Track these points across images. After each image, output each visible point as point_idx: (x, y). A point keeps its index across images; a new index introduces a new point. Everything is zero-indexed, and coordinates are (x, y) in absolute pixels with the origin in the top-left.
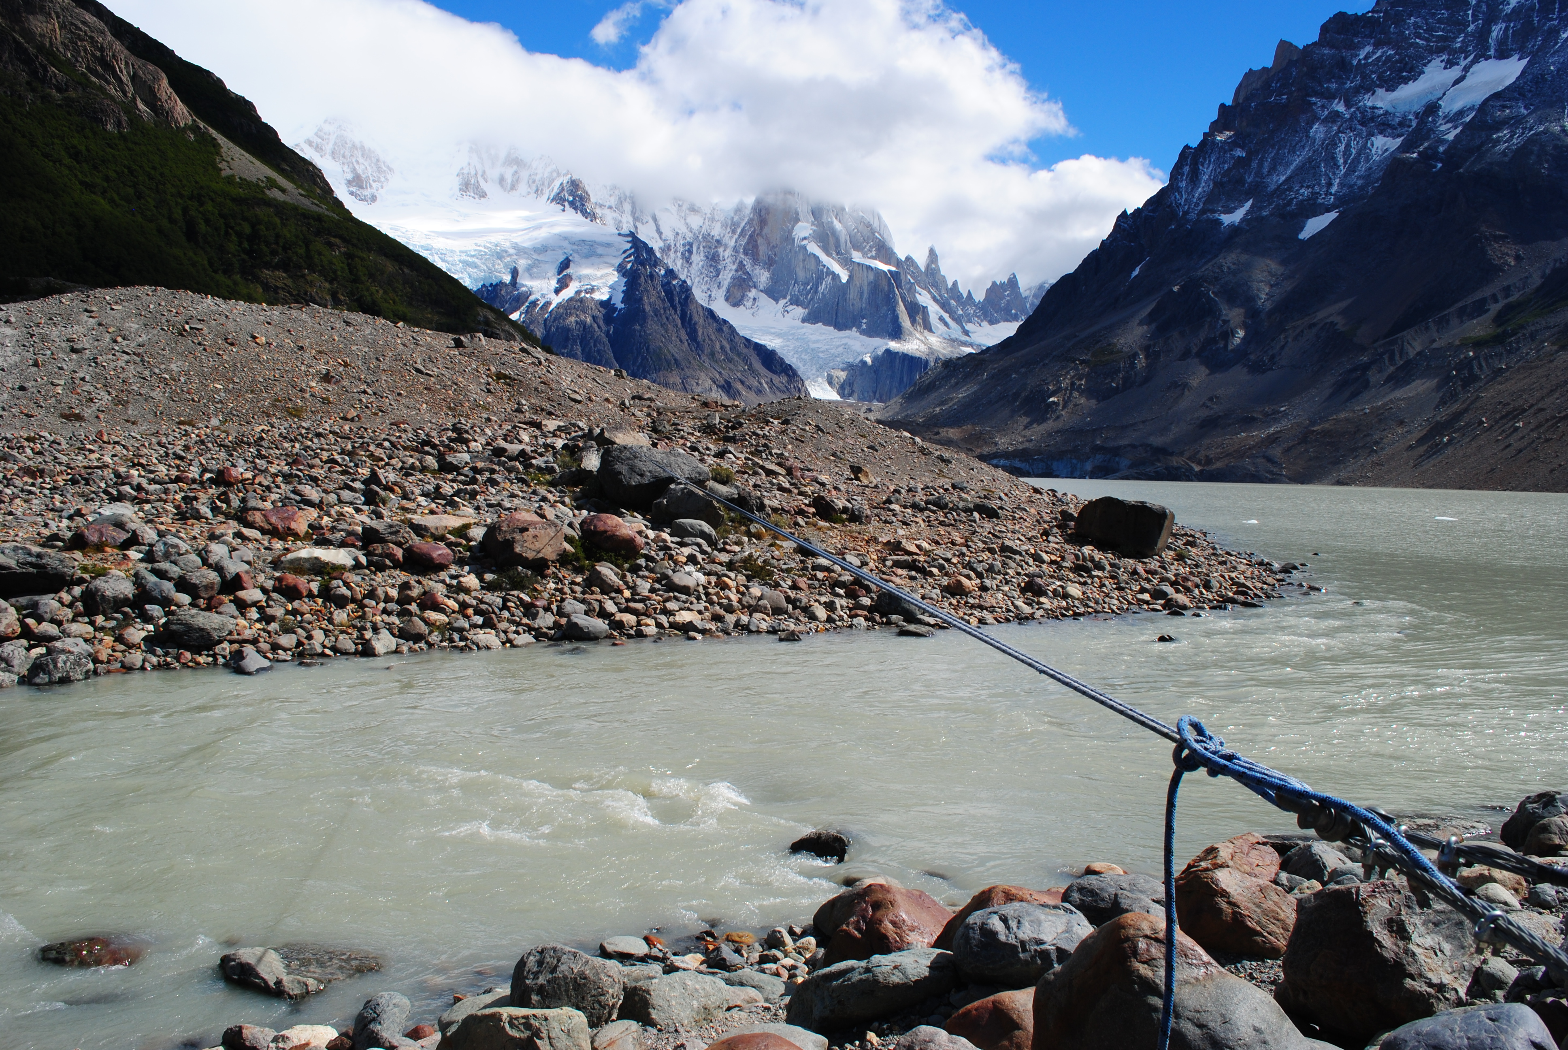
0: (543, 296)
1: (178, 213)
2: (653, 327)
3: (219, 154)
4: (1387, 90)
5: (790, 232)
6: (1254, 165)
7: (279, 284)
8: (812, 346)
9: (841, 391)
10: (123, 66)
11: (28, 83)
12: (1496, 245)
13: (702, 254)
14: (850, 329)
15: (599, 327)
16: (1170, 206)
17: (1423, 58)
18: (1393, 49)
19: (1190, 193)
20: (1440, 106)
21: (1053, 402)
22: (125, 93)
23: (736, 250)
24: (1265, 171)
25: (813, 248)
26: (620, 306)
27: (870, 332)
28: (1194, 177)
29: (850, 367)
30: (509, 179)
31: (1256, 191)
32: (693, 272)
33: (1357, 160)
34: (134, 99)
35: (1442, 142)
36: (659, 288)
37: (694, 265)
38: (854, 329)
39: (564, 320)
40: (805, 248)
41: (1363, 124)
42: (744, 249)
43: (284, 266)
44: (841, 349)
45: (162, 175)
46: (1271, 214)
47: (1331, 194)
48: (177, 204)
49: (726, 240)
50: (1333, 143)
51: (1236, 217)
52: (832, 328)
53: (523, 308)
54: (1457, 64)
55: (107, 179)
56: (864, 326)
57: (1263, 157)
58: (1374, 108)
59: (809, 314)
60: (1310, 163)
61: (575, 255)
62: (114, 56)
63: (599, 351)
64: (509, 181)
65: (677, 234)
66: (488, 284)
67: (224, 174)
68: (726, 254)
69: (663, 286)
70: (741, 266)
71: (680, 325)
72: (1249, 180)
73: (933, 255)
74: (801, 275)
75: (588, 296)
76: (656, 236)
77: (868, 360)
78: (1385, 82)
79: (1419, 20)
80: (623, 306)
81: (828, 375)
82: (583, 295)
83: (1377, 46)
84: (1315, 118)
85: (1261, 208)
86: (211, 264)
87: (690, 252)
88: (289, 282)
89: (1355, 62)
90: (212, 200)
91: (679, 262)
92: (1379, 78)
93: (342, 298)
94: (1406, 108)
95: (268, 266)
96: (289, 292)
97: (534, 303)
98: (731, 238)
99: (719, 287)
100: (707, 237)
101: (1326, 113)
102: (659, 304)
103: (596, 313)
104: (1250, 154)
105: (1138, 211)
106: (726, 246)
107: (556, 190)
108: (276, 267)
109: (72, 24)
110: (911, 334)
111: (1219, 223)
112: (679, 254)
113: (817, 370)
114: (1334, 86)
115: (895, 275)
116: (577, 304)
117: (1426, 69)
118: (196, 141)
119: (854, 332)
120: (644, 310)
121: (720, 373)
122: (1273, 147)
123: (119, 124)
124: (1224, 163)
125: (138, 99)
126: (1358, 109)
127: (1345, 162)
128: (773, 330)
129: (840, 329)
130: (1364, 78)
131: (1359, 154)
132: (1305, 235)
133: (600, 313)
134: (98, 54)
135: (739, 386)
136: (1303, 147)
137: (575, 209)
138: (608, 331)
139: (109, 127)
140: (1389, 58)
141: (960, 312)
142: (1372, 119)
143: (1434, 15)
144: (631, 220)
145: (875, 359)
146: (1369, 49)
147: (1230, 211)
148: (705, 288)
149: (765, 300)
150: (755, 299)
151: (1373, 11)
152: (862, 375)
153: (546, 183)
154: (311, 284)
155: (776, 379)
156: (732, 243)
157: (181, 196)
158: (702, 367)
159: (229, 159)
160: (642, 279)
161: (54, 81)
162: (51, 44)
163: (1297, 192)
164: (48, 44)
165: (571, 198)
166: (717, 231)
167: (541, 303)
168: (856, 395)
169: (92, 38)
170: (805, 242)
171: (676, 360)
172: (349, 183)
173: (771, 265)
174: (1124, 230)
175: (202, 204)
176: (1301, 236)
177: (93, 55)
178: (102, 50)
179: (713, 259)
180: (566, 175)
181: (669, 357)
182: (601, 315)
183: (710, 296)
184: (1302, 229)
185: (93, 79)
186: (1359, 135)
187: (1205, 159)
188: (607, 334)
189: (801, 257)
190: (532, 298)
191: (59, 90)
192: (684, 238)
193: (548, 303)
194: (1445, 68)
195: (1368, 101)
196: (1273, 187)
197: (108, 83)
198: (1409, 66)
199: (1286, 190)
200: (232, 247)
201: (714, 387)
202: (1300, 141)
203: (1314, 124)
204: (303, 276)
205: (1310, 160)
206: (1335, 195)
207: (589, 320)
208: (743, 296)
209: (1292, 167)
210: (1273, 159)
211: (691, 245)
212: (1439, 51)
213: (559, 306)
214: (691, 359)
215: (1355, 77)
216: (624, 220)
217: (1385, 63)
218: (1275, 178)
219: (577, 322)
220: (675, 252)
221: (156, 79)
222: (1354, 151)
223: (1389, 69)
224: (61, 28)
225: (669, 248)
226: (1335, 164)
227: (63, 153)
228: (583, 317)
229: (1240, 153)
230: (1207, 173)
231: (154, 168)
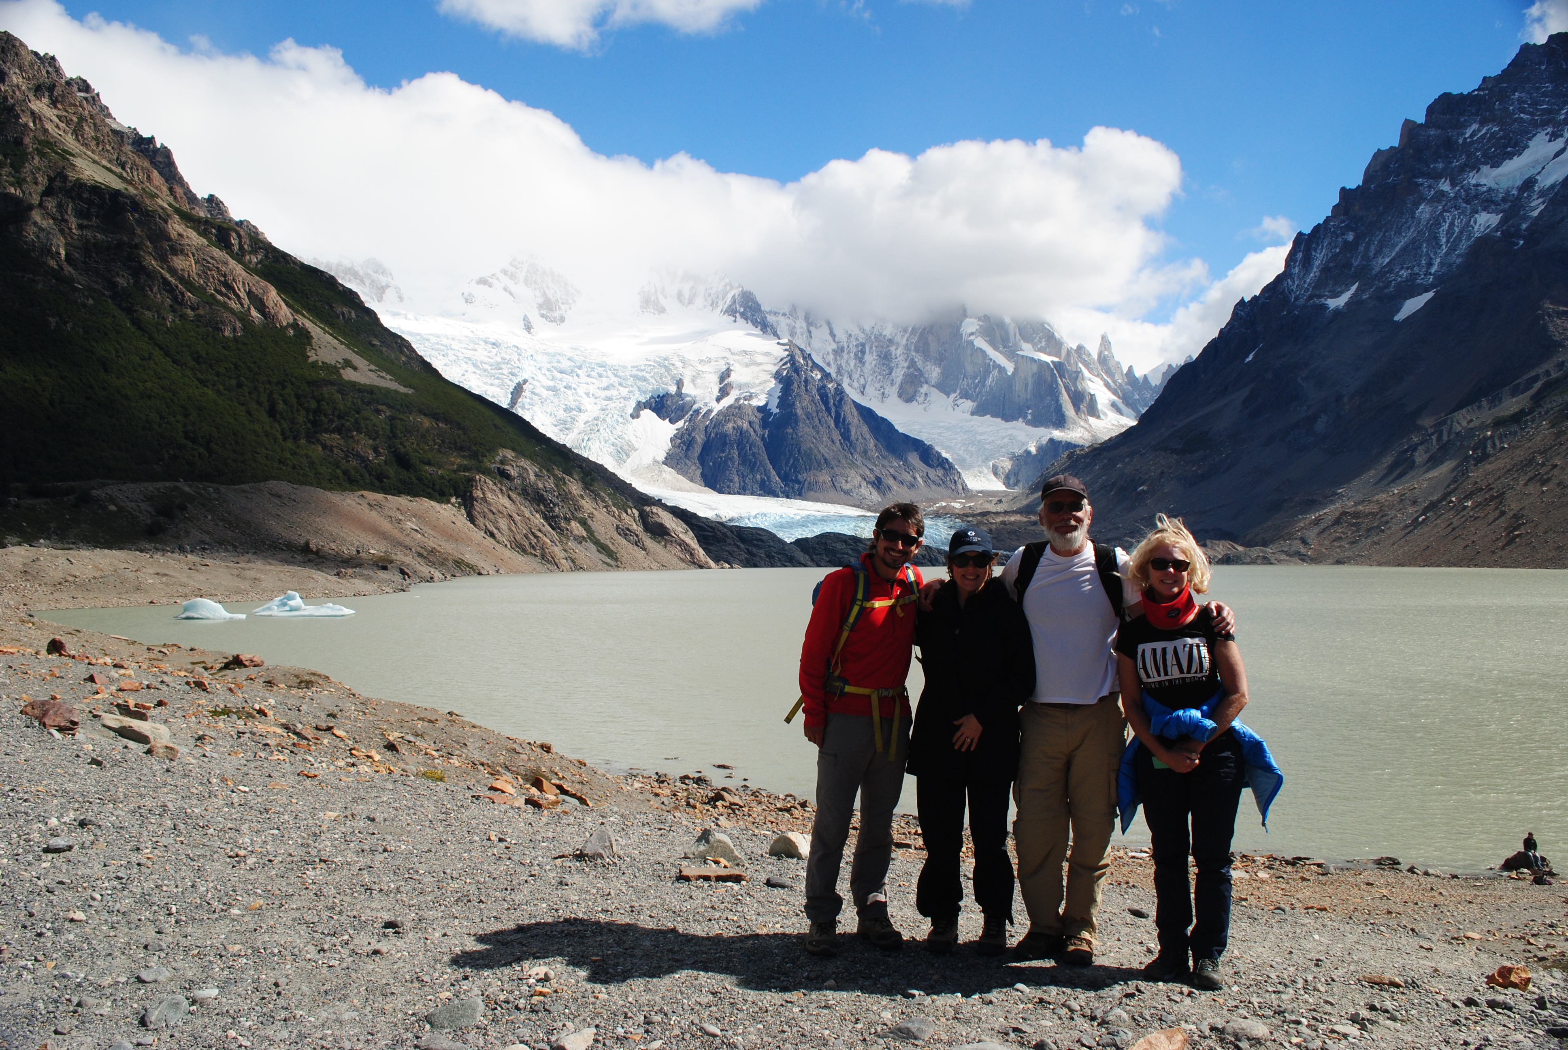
0: (706, 404)
1: (264, 398)
2: (804, 430)
3: (310, 344)
4: (1492, 167)
5: (959, 328)
6: (1361, 248)
7: (334, 444)
8: (979, 438)
9: (1007, 483)
10: (240, 286)
11: (171, 306)
12: (1559, 321)
13: (874, 354)
14: (1016, 419)
15: (755, 431)
16: (1282, 293)
17: (1528, 133)
18: (1497, 125)
19: (1302, 279)
20: (1536, 181)
21: (1143, 490)
22: (242, 305)
23: (907, 347)
24: (1371, 254)
25: (980, 343)
26: (776, 411)
27: (1036, 422)
28: (1307, 263)
29: (1014, 457)
30: (687, 295)
31: (1362, 274)
32: (866, 371)
33: (1459, 238)
34: (249, 309)
35: (1525, 218)
36: (814, 392)
37: (867, 365)
38: (1021, 420)
39: (723, 426)
40: (972, 343)
41: (1467, 202)
42: (915, 347)
43: (339, 430)
44: (1006, 440)
45: (259, 367)
46: (1370, 298)
47: (1430, 274)
48: (265, 389)
49: (898, 339)
50: (1437, 222)
51: (1340, 302)
52: (1000, 419)
53: (687, 417)
54: (1562, 136)
55: (218, 374)
56: (1029, 417)
57: (1370, 240)
58: (1477, 185)
59: (978, 407)
60: (1413, 244)
61: (736, 365)
62: (234, 280)
63: (754, 454)
64: (687, 296)
65: (850, 335)
66: (656, 396)
67: (310, 360)
68: (898, 352)
69: (818, 390)
70: (913, 363)
71: (832, 425)
72: (1356, 264)
73: (1105, 342)
74: (969, 369)
75: (746, 403)
76: (830, 338)
77: (1033, 450)
78: (1490, 158)
79: (1523, 95)
80: (778, 411)
81: (994, 466)
82: (741, 402)
83: (1482, 124)
84: (1422, 199)
85: (1363, 291)
86: (283, 433)
87: (863, 352)
88: (342, 442)
89: (1461, 141)
90: (292, 384)
91: (852, 363)
92: (1483, 155)
93: (382, 451)
94: (1510, 184)
95: (327, 431)
96: (341, 449)
97: (697, 412)
98: (903, 336)
99: (892, 384)
100: (879, 337)
101: (1432, 193)
102: (811, 408)
103: (753, 418)
104: (1357, 238)
105: (1255, 298)
106: (898, 344)
107: (728, 303)
108: (333, 432)
109: (204, 259)
110: (1075, 423)
111: (1324, 307)
112: (852, 355)
113: (983, 462)
114: (1440, 166)
115: (1059, 366)
116: (735, 410)
117: (1531, 143)
118: (294, 335)
119: (1020, 423)
120: (796, 414)
121: (871, 470)
122: (1380, 229)
123: (234, 330)
124: (1336, 247)
125: (252, 308)
126: (1462, 187)
127: (1448, 241)
128: (942, 424)
129: (1007, 420)
130: (1469, 155)
131: (1461, 232)
132: (1400, 317)
133: (756, 418)
134: (222, 279)
135: (891, 482)
136: (1409, 228)
137: (746, 319)
138: (763, 435)
139: (227, 334)
140: (1493, 135)
141: (1137, 397)
142: (1476, 197)
143: (1538, 88)
144: (804, 325)
145: (1040, 448)
146: (1475, 126)
147: (1336, 295)
148: (878, 386)
149: (936, 395)
150: (926, 394)
151: (1479, 89)
152: (1026, 464)
153: (721, 297)
154: (358, 442)
155: (932, 473)
156: (904, 342)
157: (270, 383)
158: (852, 465)
159: (317, 348)
160: (795, 385)
161: (189, 303)
162: (189, 275)
163: (1397, 275)
164: (186, 276)
165: (742, 310)
166: (888, 332)
167: (703, 411)
168: (1021, 485)
169: (217, 268)
170: (972, 338)
171: (825, 460)
172: (540, 307)
173: (942, 361)
174: (1241, 318)
175: (284, 387)
176: (1396, 318)
177: (219, 280)
178: (225, 276)
179: (885, 358)
180: (737, 288)
181: (819, 457)
182: (757, 420)
183: (883, 393)
184: (1398, 310)
185: (219, 297)
186: (1463, 213)
187: (1318, 245)
188: (763, 438)
189: (969, 352)
190: (695, 407)
191: (193, 309)
192: (857, 339)
193: (710, 411)
194: (1550, 141)
195: (1473, 179)
196: (1377, 269)
197: (230, 299)
198: (1513, 142)
199: (1387, 272)
200: (301, 419)
201: (864, 484)
202: (1406, 223)
203: (1420, 204)
204: (352, 437)
205: (1414, 241)
206: (1434, 274)
207: (746, 426)
208: (915, 392)
209: (1399, 247)
210: (1380, 242)
211: (863, 345)
212: (1544, 124)
213: (720, 413)
214: (841, 457)
215: (1460, 156)
216: (798, 325)
217: (1489, 140)
218: (1380, 260)
219: (734, 428)
220: (849, 353)
221: (265, 292)
222: (1457, 230)
223: (1494, 146)
224: (196, 263)
225: (842, 349)
226: (1437, 244)
227: (189, 358)
228: (740, 423)
229: (1350, 237)
230: (1319, 258)
231: (255, 363)
